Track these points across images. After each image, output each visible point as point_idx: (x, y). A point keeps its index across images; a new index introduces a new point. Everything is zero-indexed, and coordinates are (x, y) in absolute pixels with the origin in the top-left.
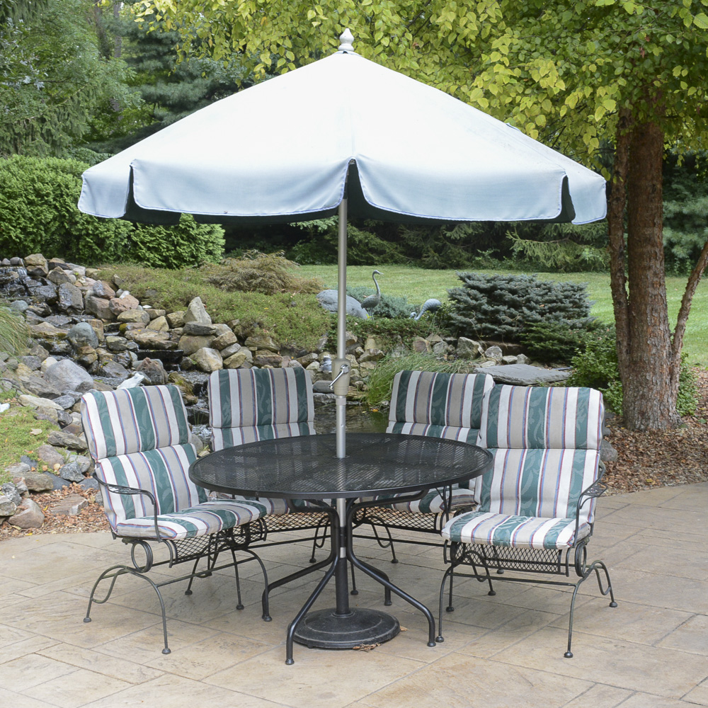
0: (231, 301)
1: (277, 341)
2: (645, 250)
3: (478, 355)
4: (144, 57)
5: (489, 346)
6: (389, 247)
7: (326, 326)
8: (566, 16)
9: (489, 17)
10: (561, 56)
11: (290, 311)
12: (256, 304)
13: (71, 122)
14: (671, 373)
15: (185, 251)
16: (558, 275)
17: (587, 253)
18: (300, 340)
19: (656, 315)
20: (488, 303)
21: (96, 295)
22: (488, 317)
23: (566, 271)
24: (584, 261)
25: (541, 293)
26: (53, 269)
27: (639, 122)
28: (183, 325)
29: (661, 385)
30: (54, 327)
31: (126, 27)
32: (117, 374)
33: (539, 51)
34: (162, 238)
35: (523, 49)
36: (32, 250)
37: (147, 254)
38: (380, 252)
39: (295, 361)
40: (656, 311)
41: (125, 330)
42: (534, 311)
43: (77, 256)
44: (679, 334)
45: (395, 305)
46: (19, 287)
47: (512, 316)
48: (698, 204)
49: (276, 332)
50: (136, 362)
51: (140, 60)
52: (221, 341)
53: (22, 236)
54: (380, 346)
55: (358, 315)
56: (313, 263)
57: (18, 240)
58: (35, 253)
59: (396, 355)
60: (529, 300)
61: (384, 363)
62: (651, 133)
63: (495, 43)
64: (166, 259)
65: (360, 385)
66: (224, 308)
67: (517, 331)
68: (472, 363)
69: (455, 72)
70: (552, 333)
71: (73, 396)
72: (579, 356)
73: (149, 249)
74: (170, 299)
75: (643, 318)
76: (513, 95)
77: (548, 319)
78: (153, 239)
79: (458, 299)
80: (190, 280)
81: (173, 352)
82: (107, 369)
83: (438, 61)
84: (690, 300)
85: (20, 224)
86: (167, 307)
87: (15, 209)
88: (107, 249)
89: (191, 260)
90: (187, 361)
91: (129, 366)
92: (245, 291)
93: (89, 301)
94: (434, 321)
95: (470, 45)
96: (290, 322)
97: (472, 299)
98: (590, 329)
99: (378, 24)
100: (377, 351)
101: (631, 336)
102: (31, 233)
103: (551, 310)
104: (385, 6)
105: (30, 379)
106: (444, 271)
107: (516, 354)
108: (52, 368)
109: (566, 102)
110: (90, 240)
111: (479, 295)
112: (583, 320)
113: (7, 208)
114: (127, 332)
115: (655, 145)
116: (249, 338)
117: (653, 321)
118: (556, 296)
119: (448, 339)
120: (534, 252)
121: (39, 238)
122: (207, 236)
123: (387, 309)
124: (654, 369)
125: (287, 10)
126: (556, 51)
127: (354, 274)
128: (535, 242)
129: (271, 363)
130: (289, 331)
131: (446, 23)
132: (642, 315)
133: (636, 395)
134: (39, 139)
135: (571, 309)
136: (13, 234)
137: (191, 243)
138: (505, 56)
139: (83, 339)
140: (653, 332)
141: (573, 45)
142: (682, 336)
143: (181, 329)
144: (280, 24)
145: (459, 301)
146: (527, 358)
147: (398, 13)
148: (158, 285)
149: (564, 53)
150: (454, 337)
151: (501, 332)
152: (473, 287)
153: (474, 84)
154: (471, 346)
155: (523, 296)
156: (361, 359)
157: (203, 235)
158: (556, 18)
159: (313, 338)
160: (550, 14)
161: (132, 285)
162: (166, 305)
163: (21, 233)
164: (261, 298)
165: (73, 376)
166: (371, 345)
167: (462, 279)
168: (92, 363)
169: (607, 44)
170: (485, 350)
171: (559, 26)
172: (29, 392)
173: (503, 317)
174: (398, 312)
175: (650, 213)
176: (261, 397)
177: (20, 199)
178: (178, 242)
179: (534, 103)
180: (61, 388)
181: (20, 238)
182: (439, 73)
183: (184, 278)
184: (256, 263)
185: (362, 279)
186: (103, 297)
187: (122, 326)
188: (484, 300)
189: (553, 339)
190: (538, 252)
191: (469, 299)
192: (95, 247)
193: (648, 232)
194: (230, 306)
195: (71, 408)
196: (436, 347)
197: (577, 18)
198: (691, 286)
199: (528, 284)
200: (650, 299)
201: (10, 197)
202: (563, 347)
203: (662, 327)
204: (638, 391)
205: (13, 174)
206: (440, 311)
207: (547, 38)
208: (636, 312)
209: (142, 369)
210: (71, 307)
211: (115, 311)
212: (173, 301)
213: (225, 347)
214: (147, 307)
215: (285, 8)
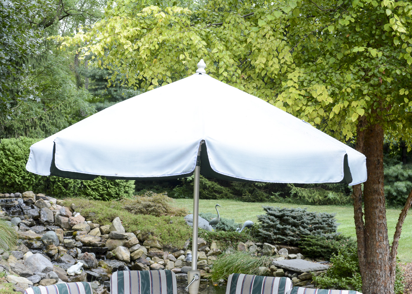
0: (136, 220)
1: (161, 243)
2: (374, 197)
3: (274, 254)
4: (98, 88)
5: (281, 248)
6: (225, 190)
7: (189, 235)
8: (332, 60)
9: (286, 61)
10: (329, 84)
11: (169, 226)
12: (150, 221)
13: (56, 120)
14: (391, 270)
15: (112, 191)
16: (315, 206)
17: (331, 195)
18: (174, 243)
19: (381, 235)
20: (280, 223)
21: (61, 215)
22: (280, 232)
23: (320, 204)
24: (329, 199)
25: (310, 219)
26: (38, 200)
27: (370, 124)
28: (109, 233)
29: (385, 277)
30: (35, 233)
31: (89, 73)
32: (69, 261)
33: (315, 81)
34: (100, 184)
35: (306, 79)
36: (27, 189)
37: (91, 193)
38: (220, 193)
39: (171, 255)
40: (381, 233)
41: (76, 235)
42: (306, 229)
43: (52, 193)
44: (395, 247)
45: (228, 224)
46: (18, 209)
47: (293, 231)
48: (390, 170)
49: (161, 238)
50: (80, 254)
51: (96, 90)
52: (130, 242)
53: (22, 181)
54: (219, 247)
55: (207, 229)
56: (184, 198)
57: (20, 183)
58: (29, 191)
59: (228, 252)
60: (303, 223)
61: (221, 257)
62: (376, 130)
63: (290, 76)
64: (102, 195)
65: (207, 269)
66: (132, 223)
67: (297, 240)
68: (271, 258)
69: (266, 92)
70: (316, 242)
71: (40, 275)
72: (334, 257)
73: (93, 189)
74: (102, 218)
75: (374, 237)
76: (301, 105)
77: (314, 233)
78: (95, 184)
79: (263, 221)
80: (114, 207)
81: (102, 249)
82: (62, 259)
83: (255, 86)
84: (401, 227)
85: (21, 174)
86: (101, 223)
87: (19, 166)
88: (69, 189)
89: (116, 196)
90: (110, 254)
91: (76, 256)
92: (144, 214)
93: (57, 218)
94: (250, 233)
95: (274, 77)
96: (169, 232)
97: (271, 221)
98: (338, 240)
99: (221, 63)
100: (217, 250)
101: (366, 248)
102: (27, 180)
103: (316, 228)
104: (225, 54)
105: (16, 265)
106: (254, 203)
107: (296, 253)
108: (29, 258)
109: (333, 110)
110: (60, 184)
111: (275, 219)
112: (333, 234)
113: (14, 165)
114: (77, 236)
115: (379, 137)
116: (146, 241)
117: (379, 239)
118: (318, 220)
119: (258, 244)
120: (302, 194)
121: (32, 182)
122: (125, 183)
123: (223, 226)
124: (381, 267)
125: (168, 55)
126: (326, 80)
127: (206, 204)
128: (303, 189)
129: (157, 256)
130: (169, 237)
131: (261, 64)
132: (373, 235)
133: (370, 282)
134: (38, 129)
135: (327, 228)
136: (17, 180)
137: (116, 187)
138: (296, 83)
139: (50, 241)
140: (379, 245)
141: (336, 77)
142: (397, 248)
143: (107, 235)
144: (164, 63)
145: (264, 222)
146: (302, 256)
147: (233, 59)
148: (96, 210)
149: (331, 82)
150: (261, 242)
151: (287, 240)
152: (271, 215)
153: (277, 99)
154: (270, 248)
155: (300, 220)
156: (208, 254)
157: (123, 183)
158: (325, 62)
159: (182, 242)
160: (321, 60)
161: (82, 209)
162: (100, 221)
163: (22, 180)
164: (153, 218)
165: (41, 263)
166: (215, 247)
167: (265, 210)
168: (54, 255)
169: (357, 76)
170: (278, 250)
171: (327, 66)
172: (14, 273)
173: (289, 232)
174: (229, 228)
175: (376, 176)
176: (143, 289)
177: (22, 161)
178: (109, 186)
179: (313, 111)
180: (34, 270)
181: (21, 182)
182: (256, 93)
183: (111, 206)
184: (151, 198)
185: (210, 207)
186: (65, 216)
187: (74, 233)
188: (278, 222)
189: (317, 245)
190: (305, 194)
191: (269, 221)
192: (63, 188)
193: (376, 187)
194: (136, 223)
195: (38, 283)
196: (251, 248)
197: (338, 62)
198: (401, 218)
199: (303, 214)
200: (377, 226)
201: (16, 159)
202: (323, 250)
203: (385, 243)
204: (372, 281)
205: (19, 147)
206: (253, 227)
207: (320, 73)
208: (369, 233)
209: (83, 259)
210: (46, 221)
211: (71, 224)
212: (104, 219)
213: (132, 246)
214: (89, 222)
215: (167, 54)
